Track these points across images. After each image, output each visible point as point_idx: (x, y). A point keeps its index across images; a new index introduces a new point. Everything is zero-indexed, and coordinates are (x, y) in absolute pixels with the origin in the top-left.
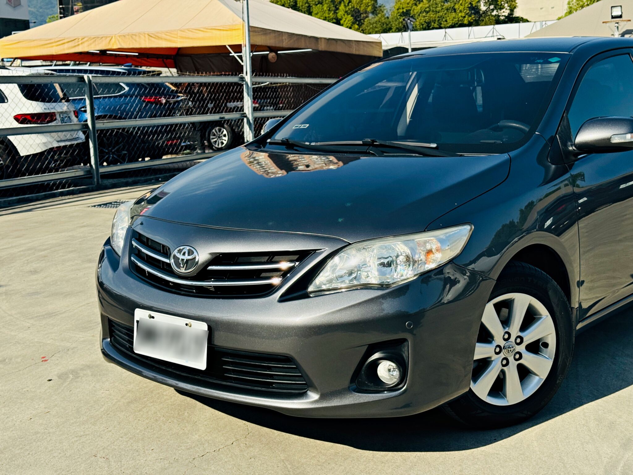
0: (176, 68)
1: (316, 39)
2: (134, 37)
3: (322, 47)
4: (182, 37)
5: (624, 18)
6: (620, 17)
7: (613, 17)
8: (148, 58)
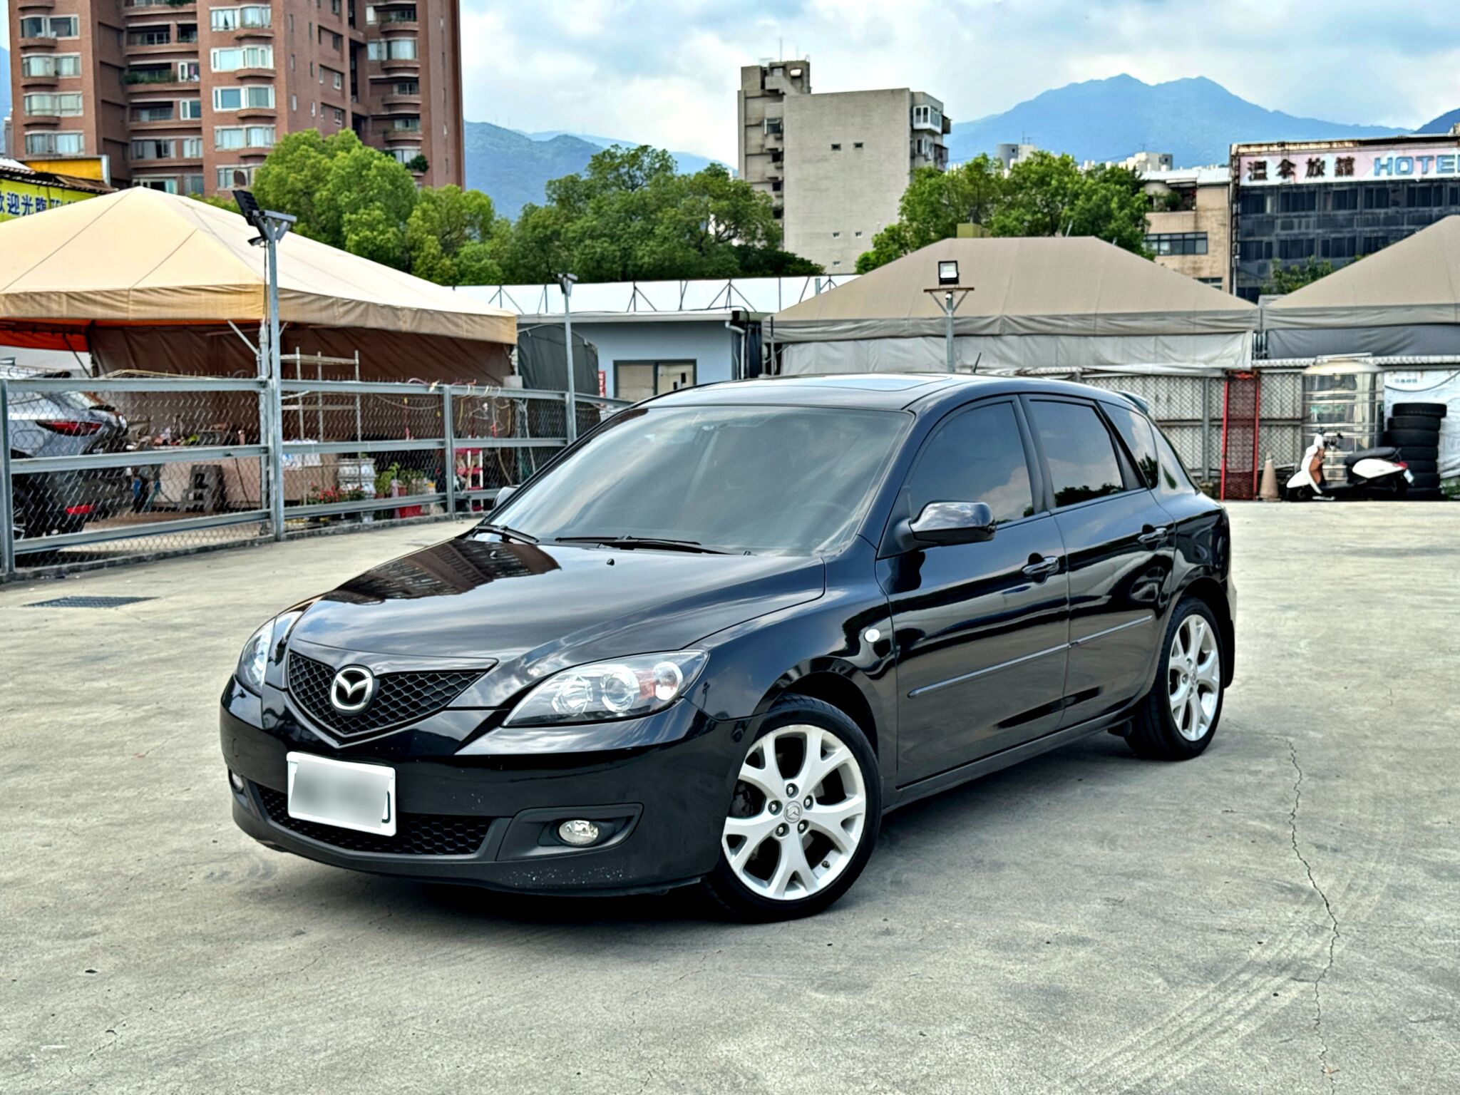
0: (89, 350)
1: (394, 310)
2: (38, 297)
3: (406, 325)
4: (138, 302)
5: (962, 284)
6: (955, 281)
7: (943, 281)
8: (34, 331)
